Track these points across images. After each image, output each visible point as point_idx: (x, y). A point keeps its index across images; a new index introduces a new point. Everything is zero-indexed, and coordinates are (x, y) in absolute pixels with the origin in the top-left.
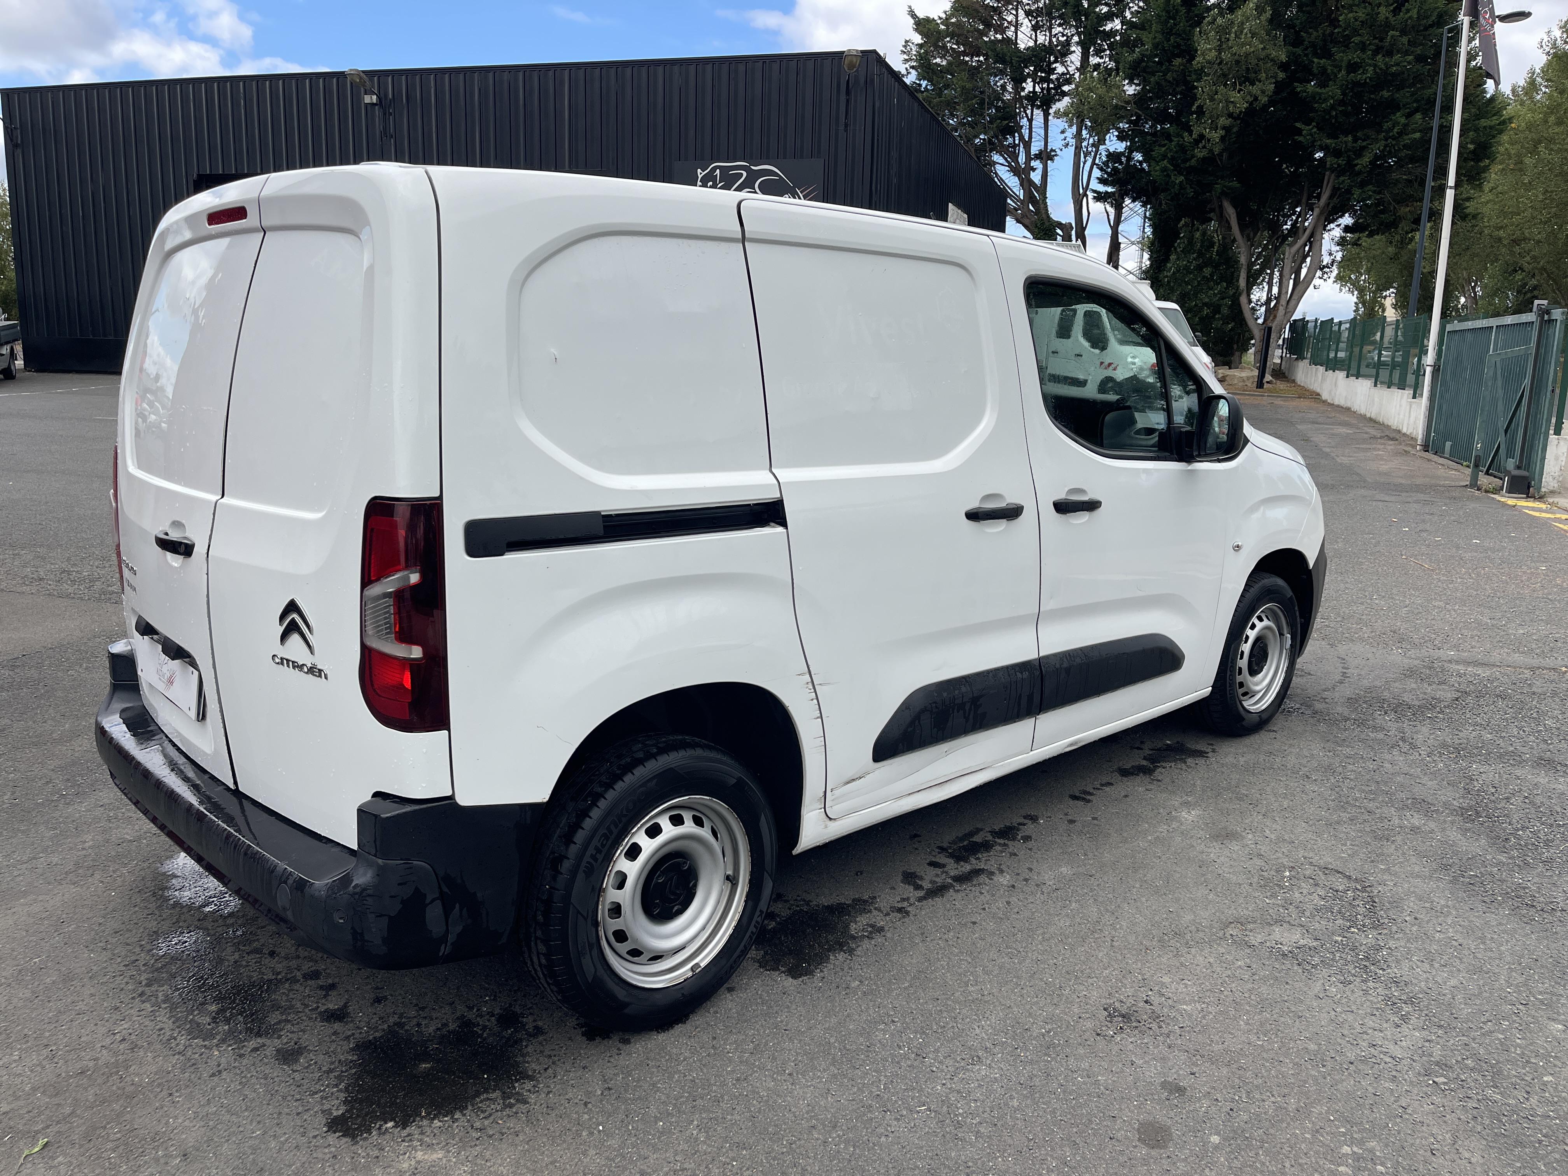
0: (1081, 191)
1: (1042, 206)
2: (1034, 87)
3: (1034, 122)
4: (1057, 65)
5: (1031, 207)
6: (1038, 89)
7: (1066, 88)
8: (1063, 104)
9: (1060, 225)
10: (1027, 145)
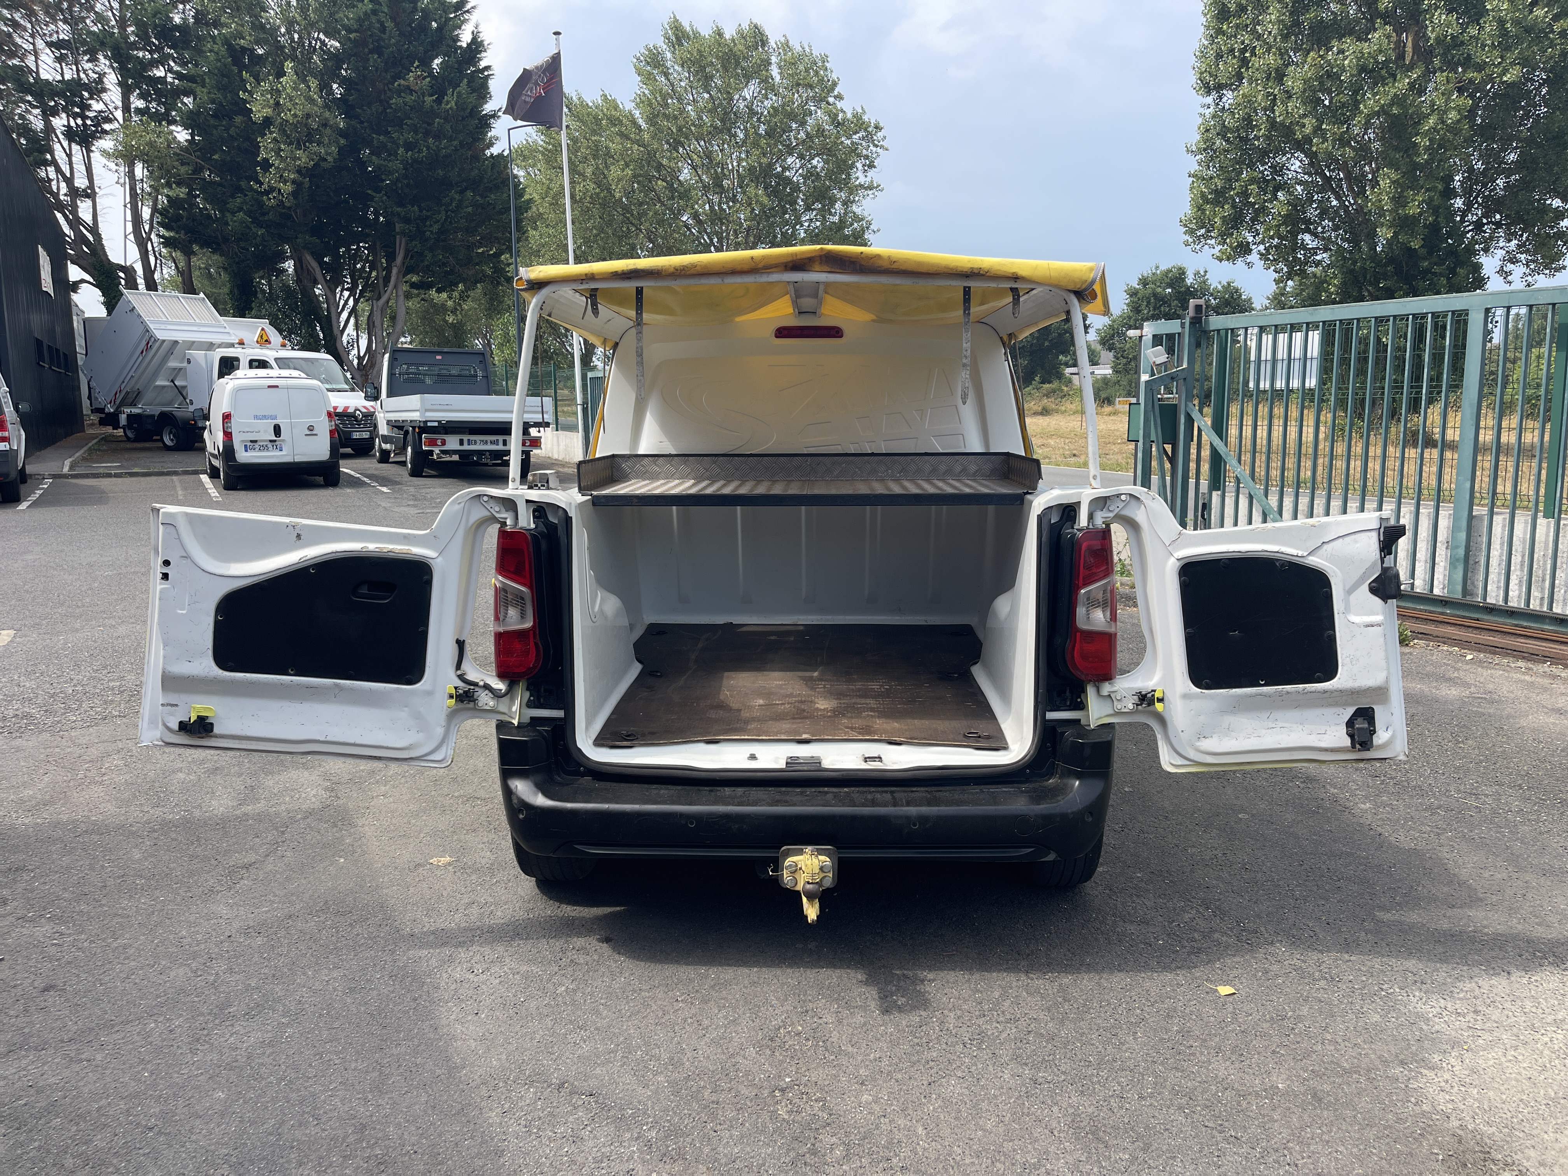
0: (144, 235)
1: (99, 247)
2: (68, 121)
3: (74, 159)
4: (90, 102)
5: (85, 249)
6: (72, 124)
7: (107, 127)
8: (106, 144)
9: (123, 269)
10: (69, 181)
